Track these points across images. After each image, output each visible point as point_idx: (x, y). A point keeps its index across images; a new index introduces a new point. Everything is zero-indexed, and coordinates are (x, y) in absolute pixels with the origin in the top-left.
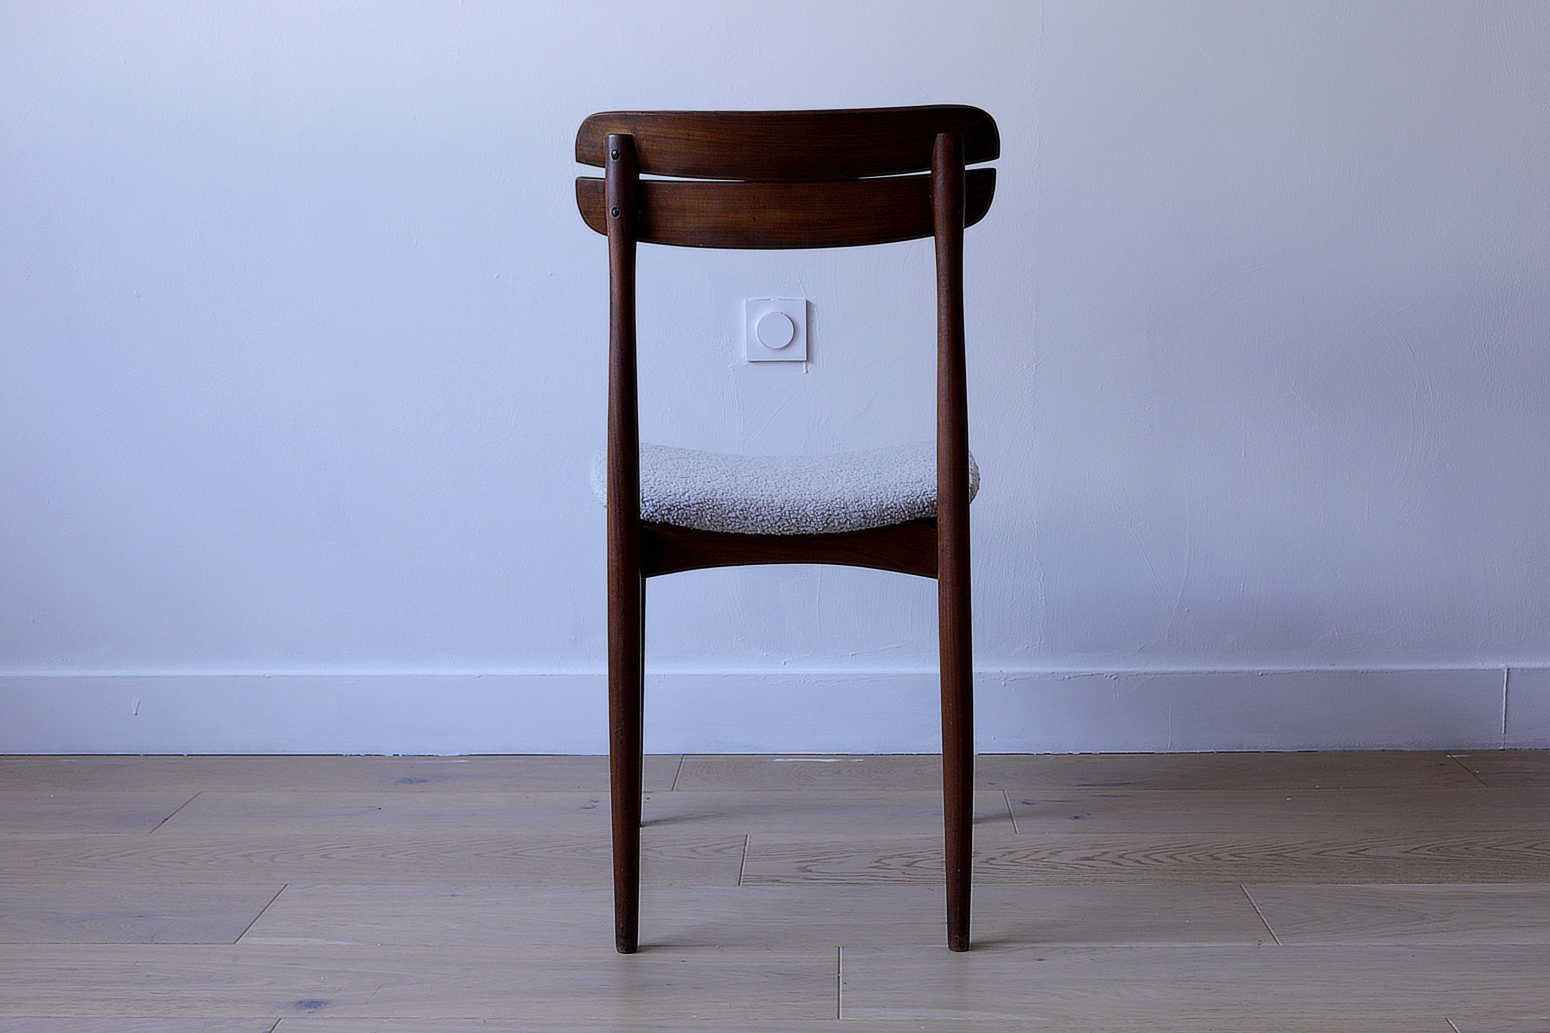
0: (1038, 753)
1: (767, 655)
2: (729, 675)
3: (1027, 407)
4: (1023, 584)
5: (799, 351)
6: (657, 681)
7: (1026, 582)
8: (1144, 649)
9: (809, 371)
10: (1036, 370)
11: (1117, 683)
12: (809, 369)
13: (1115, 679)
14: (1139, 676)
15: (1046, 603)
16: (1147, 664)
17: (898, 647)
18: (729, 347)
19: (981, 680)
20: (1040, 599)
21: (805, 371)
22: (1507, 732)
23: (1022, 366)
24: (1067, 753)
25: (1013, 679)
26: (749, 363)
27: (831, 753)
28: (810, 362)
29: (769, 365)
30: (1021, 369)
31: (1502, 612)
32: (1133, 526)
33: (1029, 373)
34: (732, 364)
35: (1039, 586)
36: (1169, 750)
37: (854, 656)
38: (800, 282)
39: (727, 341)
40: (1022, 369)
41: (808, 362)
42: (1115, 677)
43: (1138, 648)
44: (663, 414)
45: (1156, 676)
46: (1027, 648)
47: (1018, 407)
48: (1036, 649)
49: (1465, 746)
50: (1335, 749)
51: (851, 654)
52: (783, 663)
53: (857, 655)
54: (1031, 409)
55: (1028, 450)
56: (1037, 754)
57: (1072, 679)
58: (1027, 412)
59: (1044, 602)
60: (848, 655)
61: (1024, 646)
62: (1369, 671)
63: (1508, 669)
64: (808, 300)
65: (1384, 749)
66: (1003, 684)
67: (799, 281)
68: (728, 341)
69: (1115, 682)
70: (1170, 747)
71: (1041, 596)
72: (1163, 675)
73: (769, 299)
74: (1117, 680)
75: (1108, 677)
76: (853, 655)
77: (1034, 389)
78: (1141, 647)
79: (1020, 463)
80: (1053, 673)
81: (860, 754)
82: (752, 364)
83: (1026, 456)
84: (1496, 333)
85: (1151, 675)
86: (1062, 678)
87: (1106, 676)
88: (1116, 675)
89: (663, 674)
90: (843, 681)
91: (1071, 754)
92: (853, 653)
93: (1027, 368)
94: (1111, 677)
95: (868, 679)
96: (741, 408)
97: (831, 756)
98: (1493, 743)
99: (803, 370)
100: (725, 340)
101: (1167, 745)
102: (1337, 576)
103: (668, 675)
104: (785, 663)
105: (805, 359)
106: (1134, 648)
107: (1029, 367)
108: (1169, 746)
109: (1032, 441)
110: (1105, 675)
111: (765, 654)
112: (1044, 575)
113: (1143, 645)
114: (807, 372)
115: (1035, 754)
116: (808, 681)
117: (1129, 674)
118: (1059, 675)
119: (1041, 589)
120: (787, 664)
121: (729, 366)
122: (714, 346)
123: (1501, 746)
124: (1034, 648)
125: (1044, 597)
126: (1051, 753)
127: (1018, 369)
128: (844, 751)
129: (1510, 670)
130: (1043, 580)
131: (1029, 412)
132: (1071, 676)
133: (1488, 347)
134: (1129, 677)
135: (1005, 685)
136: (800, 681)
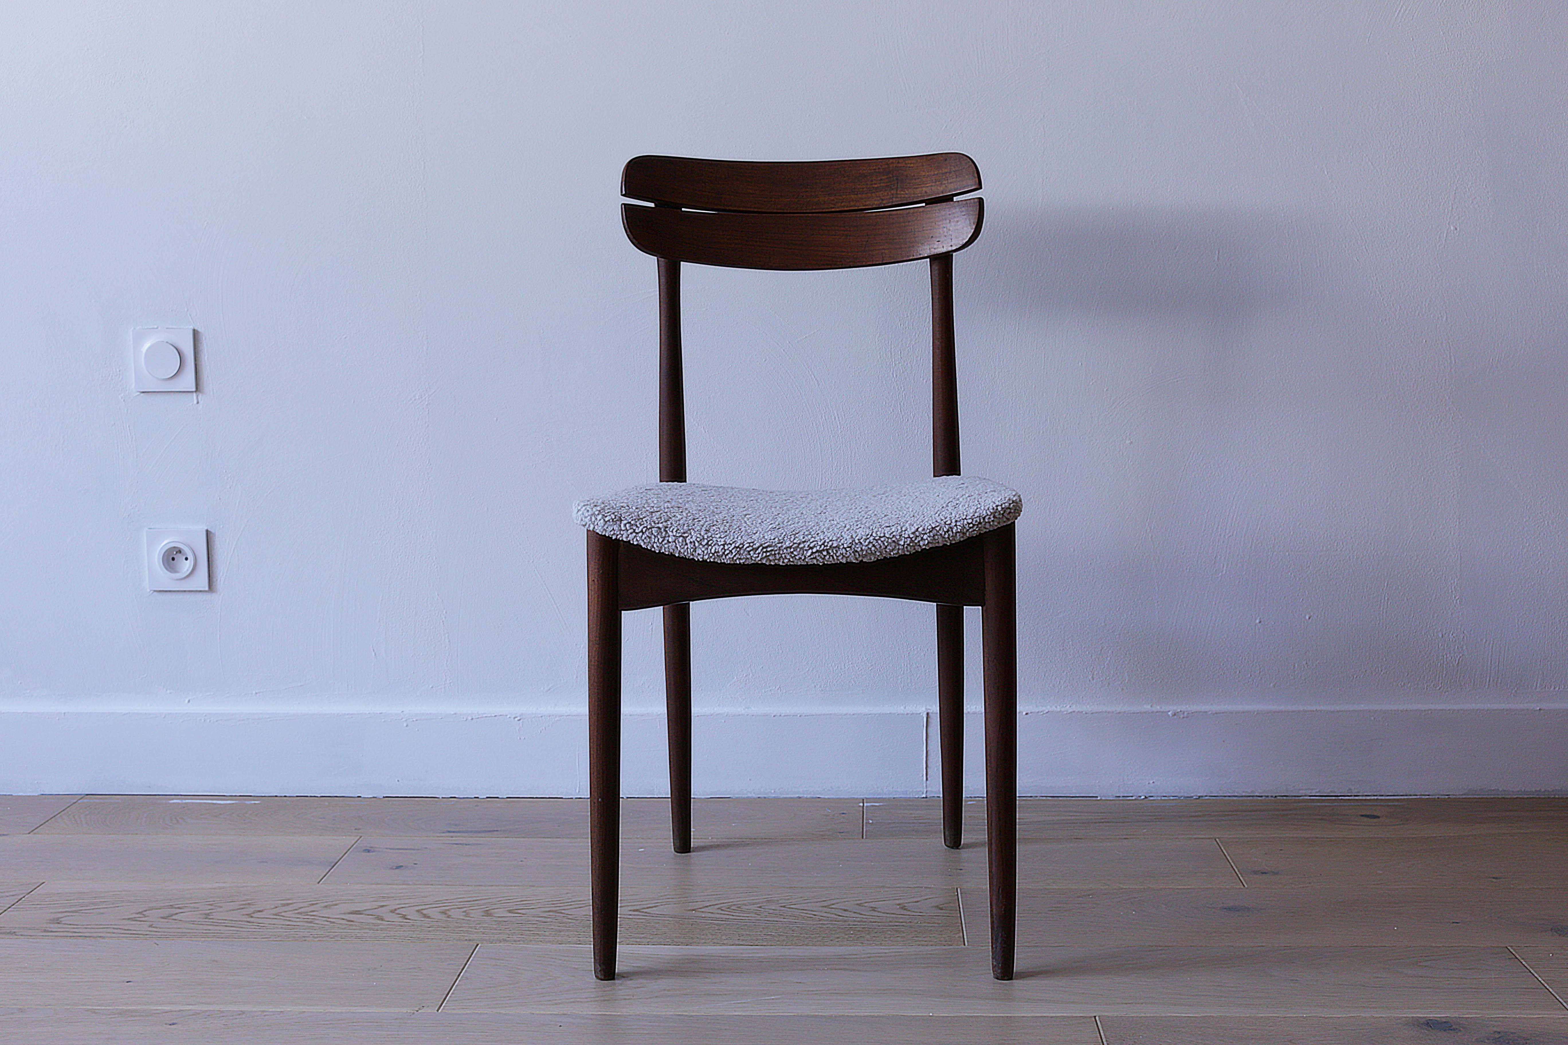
0: (444, 796)
1: (171, 693)
2: (129, 713)
3: (422, 439)
4: (425, 622)
5: (187, 381)
6: (57, 718)
7: (428, 619)
8: (552, 690)
9: (200, 401)
10: (429, 400)
11: (521, 725)
12: (200, 399)
13: (519, 720)
14: (543, 717)
15: (449, 641)
16: (556, 705)
17: (301, 686)
18: (119, 377)
19: (383, 720)
20: (443, 637)
21: (195, 402)
22: (929, 779)
23: (414, 396)
24: (473, 797)
25: (414, 720)
26: (139, 393)
27: (234, 794)
28: (200, 392)
29: (159, 396)
30: (413, 399)
31: (922, 654)
32: (535, 562)
33: (422, 403)
34: (122, 395)
35: (442, 624)
36: (577, 795)
37: (258, 695)
38: (188, 310)
39: (116, 371)
40: (415, 400)
41: (198, 393)
42: (519, 718)
43: (546, 689)
44: (56, 446)
45: (562, 718)
46: (432, 687)
47: (412, 439)
48: (441, 689)
49: (885, 794)
50: (749, 795)
51: (254, 692)
52: (187, 701)
53: (261, 694)
54: (425, 440)
55: (424, 483)
56: (443, 798)
57: (474, 720)
58: (421, 444)
59: (447, 640)
60: (252, 694)
61: (429, 686)
62: (782, 715)
63: (928, 714)
64: (196, 328)
65: (801, 796)
66: (405, 725)
67: (186, 310)
68: (118, 370)
69: (519, 724)
70: (579, 792)
71: (444, 635)
72: (568, 717)
73: (157, 328)
74: (521, 721)
75: (512, 719)
76: (256, 693)
77: (427, 420)
78: (549, 688)
79: (416, 497)
80: (455, 714)
81: (263, 795)
82: (142, 394)
83: (423, 489)
84: (904, 361)
85: (556, 717)
86: (465, 719)
87: (510, 717)
88: (520, 716)
89: (63, 712)
90: (244, 720)
91: (478, 798)
92: (257, 691)
93: (419, 399)
94: (515, 718)
95: (268, 718)
96: (134, 439)
97: (234, 797)
98: (915, 790)
99: (193, 401)
100: (114, 370)
101: (576, 790)
102: (748, 615)
103: (69, 712)
104: (189, 701)
105: (194, 390)
106: (542, 688)
107: (421, 398)
108: (577, 791)
109: (428, 473)
110: (508, 716)
111: (168, 692)
112: (446, 613)
113: (550, 686)
114: (198, 403)
115: (441, 797)
116: (208, 721)
117: (533, 716)
118: (462, 717)
119: (444, 626)
120: (191, 702)
121: (120, 397)
122: (104, 376)
123: (923, 793)
124: (439, 687)
125: (447, 635)
126: (457, 796)
127: (411, 399)
128: (248, 793)
129: (930, 714)
130: (445, 618)
131: (423, 444)
132: (474, 717)
133: (896, 376)
134: (533, 719)
135: (407, 726)
136: (201, 720)
